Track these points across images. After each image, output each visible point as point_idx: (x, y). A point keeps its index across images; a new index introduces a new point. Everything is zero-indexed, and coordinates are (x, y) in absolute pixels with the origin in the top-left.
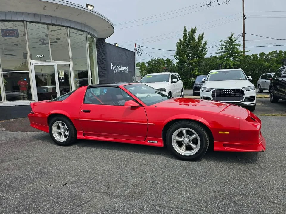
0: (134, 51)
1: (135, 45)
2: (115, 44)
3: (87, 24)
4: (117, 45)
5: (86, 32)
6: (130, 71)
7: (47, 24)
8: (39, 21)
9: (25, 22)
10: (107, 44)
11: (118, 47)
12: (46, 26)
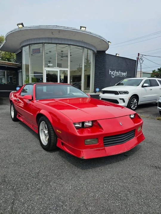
0: (136, 59)
1: (139, 54)
2: (116, 54)
3: (84, 41)
4: (117, 55)
5: (83, 47)
6: (129, 75)
7: (56, 44)
8: (51, 42)
9: (43, 44)
10: (108, 55)
11: (118, 56)
12: (55, 45)
